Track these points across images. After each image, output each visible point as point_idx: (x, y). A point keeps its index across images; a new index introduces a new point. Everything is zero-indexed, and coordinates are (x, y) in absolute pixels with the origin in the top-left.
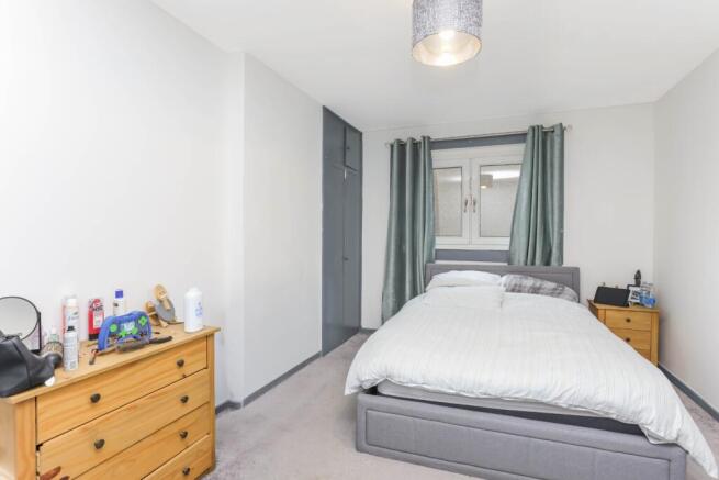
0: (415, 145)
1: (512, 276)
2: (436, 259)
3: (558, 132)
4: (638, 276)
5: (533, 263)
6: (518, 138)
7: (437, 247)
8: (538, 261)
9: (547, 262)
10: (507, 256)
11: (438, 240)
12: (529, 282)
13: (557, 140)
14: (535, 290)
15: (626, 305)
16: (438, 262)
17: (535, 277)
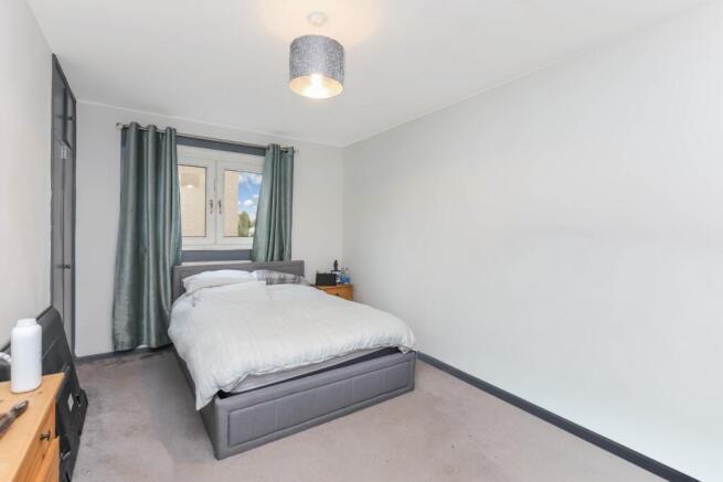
0: (158, 136)
1: (260, 271)
2: (183, 261)
3: (290, 153)
4: (336, 264)
5: (272, 259)
6: (259, 151)
7: (184, 248)
8: (276, 257)
9: (281, 258)
10: (250, 255)
11: (184, 241)
12: (275, 275)
13: (289, 160)
14: (282, 281)
15: (335, 284)
16: (184, 264)
17: (277, 271)
